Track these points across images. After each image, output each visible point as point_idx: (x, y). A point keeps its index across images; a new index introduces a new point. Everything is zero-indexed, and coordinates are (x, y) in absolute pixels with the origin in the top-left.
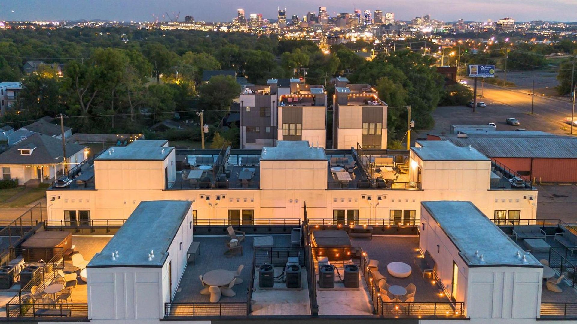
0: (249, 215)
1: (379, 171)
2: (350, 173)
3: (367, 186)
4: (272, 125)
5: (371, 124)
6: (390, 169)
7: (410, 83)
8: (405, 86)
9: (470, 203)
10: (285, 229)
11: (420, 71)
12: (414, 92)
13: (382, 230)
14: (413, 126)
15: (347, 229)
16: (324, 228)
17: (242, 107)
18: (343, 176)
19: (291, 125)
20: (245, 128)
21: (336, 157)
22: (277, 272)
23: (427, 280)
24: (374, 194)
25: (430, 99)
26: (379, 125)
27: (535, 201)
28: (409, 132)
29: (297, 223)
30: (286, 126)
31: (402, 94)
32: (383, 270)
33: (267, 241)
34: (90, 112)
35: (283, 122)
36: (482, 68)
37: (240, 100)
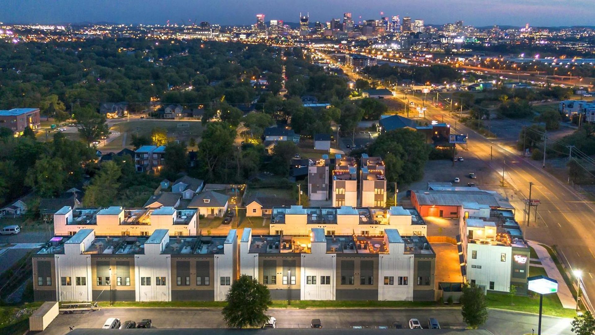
0: (333, 233)
1: (377, 217)
2: (367, 218)
3: (372, 223)
4: (326, 183)
5: (379, 189)
6: (381, 216)
7: (406, 154)
8: (402, 156)
9: (397, 230)
10: (348, 236)
11: (414, 145)
12: (408, 161)
13: (375, 237)
14: (397, 192)
15: (365, 236)
16: (358, 236)
17: (310, 173)
18: (364, 219)
19: (340, 189)
20: (311, 184)
21: (362, 211)
22: (348, 246)
23: (384, 248)
24: (374, 226)
25: (419, 164)
26: (382, 190)
27: (426, 229)
28: (396, 195)
29: (351, 235)
30: (337, 190)
31: (400, 163)
32: (373, 246)
33: (343, 239)
34: (213, 170)
35: (336, 188)
36: (458, 137)
37: (309, 169)
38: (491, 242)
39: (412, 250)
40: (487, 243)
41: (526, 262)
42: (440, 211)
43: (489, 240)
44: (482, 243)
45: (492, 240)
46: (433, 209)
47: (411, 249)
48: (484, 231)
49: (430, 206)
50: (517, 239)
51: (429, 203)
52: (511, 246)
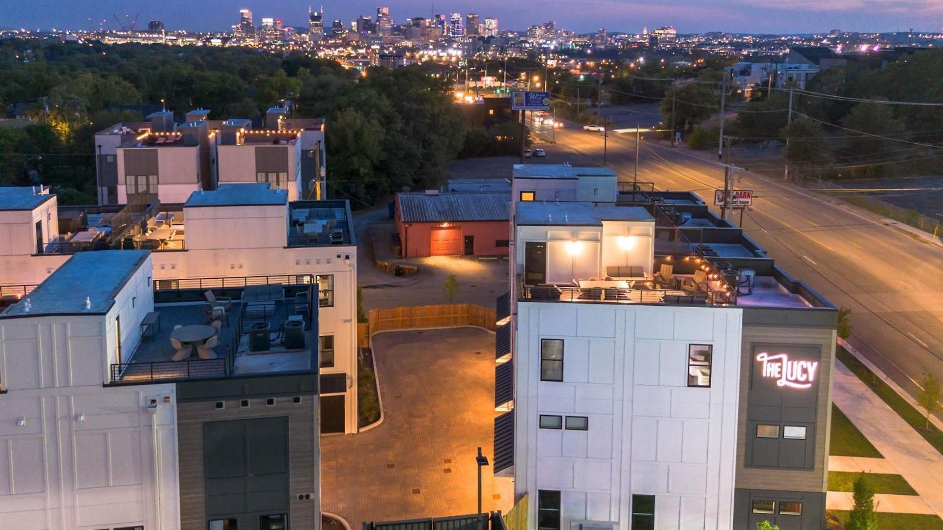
5: (270, 175)
7: (398, 118)
8: (387, 121)
11: (422, 100)
17: (100, 156)
19: (139, 178)
26: (283, 176)
27: (354, 260)
30: (131, 179)
35: (127, 174)
36: (532, 97)
37: (97, 144)
38: (634, 296)
39: (204, 353)
40: (614, 296)
41: (816, 384)
42: (466, 237)
43: (622, 284)
44: (591, 295)
45: (639, 287)
46: (444, 234)
47: (194, 354)
48: (597, 240)
49: (435, 224)
50: (751, 273)
51: (434, 216)
52: (733, 304)
